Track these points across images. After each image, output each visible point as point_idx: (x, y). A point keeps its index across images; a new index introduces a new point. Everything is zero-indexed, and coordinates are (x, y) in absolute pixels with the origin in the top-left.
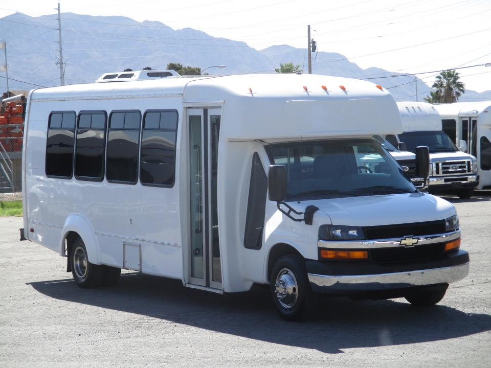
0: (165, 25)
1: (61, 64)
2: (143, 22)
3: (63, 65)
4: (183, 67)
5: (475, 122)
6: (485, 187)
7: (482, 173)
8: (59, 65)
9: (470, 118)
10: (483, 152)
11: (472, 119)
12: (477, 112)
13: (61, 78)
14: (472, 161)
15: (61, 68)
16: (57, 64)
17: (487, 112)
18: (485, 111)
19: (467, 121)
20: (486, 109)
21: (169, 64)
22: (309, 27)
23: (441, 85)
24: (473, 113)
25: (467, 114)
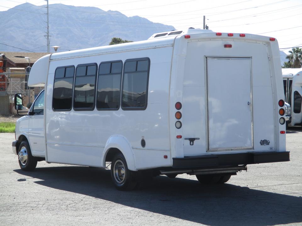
0: (122, 14)
1: (48, 36)
2: (108, 11)
3: (49, 37)
4: (122, 40)
5: (291, 82)
6: (296, 124)
7: (294, 115)
8: (46, 37)
9: (288, 79)
10: (295, 101)
11: (289, 79)
12: (293, 75)
13: (48, 45)
14: (287, 107)
15: (48, 39)
16: (45, 36)
17: (299, 75)
18: (298, 75)
19: (286, 80)
20: (299, 73)
21: (113, 38)
22: (204, 17)
23: (292, 58)
24: (290, 76)
25: (286, 76)
